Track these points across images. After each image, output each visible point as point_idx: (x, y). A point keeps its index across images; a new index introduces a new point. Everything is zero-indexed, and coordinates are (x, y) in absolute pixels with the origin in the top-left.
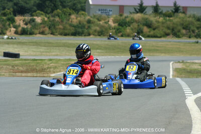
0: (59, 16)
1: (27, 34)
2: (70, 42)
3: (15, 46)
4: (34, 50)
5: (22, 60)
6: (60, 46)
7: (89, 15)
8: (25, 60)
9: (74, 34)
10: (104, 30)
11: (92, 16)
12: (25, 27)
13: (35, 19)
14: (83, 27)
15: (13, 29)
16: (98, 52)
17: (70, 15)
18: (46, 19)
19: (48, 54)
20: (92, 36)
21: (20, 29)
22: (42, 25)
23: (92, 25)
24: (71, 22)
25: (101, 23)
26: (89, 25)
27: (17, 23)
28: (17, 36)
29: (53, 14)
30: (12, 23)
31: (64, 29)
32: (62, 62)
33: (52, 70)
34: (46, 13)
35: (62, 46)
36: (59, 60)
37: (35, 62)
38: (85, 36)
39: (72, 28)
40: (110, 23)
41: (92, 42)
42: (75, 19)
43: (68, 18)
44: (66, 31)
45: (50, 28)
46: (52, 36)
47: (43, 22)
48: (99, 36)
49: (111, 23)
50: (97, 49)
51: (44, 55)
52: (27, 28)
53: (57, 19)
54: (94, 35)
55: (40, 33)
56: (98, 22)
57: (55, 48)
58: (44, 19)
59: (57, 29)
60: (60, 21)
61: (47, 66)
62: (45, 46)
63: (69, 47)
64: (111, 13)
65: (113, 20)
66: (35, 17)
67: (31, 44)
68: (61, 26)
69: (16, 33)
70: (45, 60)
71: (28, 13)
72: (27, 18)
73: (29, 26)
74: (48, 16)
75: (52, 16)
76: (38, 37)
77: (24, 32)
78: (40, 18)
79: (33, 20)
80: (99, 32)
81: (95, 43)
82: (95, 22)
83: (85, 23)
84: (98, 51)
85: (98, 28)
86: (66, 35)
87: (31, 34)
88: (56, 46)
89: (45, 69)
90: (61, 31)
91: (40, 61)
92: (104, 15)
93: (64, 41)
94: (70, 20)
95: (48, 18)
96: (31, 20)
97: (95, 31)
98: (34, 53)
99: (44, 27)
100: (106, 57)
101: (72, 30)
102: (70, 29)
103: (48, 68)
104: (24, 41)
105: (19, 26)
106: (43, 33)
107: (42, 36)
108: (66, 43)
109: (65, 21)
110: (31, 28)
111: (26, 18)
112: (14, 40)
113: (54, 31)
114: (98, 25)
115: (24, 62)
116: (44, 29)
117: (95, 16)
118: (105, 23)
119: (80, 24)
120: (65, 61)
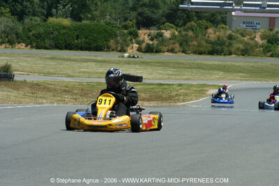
0: (193, 30)
1: (152, 52)
2: (205, 62)
3: (137, 66)
4: (161, 72)
5: (145, 84)
6: (194, 68)
7: (231, 29)
8: (149, 84)
9: (211, 53)
10: (249, 48)
11: (234, 30)
12: (151, 43)
13: (163, 33)
14: (222, 44)
15: (136, 46)
16: (241, 77)
17: (206, 28)
18: (177, 33)
19: (178, 77)
20: (233, 56)
21: (144, 45)
22: (171, 41)
23: (234, 41)
24: (208, 37)
25: (245, 38)
26: (230, 41)
27: (141, 38)
28: (140, 54)
29: (186, 27)
30: (135, 38)
31: (198, 46)
32: (195, 89)
33: (181, 97)
34: (177, 25)
35: (196, 68)
36: (192, 85)
37: (162, 87)
38: (225, 55)
39: (208, 45)
40: (256, 39)
41: (233, 63)
42: (212, 33)
43: (204, 33)
44: (201, 49)
45: (181, 45)
46: (183, 54)
47: (173, 37)
48: (243, 55)
49: (258, 39)
50: (239, 72)
51: (173, 79)
52: (152, 44)
53: (190, 33)
54: (236, 54)
55: (168, 51)
56: (242, 38)
57: (186, 70)
58: (174, 33)
59: (190, 45)
60: (193, 36)
61: (175, 93)
62: (174, 68)
63: (204, 69)
64: (258, 26)
65: (260, 36)
66: (163, 31)
67: (157, 64)
68: (195, 43)
69: (139, 50)
70: (173, 85)
71: (154, 25)
72: (154, 32)
73: (155, 42)
74: (179, 30)
75: (185, 30)
76: (166, 56)
77: (149, 50)
78: (169, 32)
79: (161, 35)
80: (242, 51)
81: (237, 64)
82: (237, 38)
83: (225, 39)
84: (240, 74)
85: (241, 46)
86: (200, 53)
87: (158, 51)
88: (187, 68)
89: (173, 97)
90: (195, 49)
91: (166, 87)
92: (249, 29)
93: (198, 62)
94: (207, 35)
95: (180, 32)
96: (158, 34)
97: (238, 49)
98: (161, 76)
99: (174, 44)
100: (250, 83)
101: (209, 47)
102: (206, 47)
103: (177, 95)
104: (149, 60)
105: (143, 41)
106: (172, 51)
107: (171, 54)
108: (200, 64)
109: (200, 36)
110: (158, 44)
111: (152, 31)
112: (137, 59)
113: (186, 48)
114: (241, 42)
115: (148, 87)
116: (174, 46)
117: (238, 31)
118: (251, 39)
119: (219, 39)
120: (199, 87)
